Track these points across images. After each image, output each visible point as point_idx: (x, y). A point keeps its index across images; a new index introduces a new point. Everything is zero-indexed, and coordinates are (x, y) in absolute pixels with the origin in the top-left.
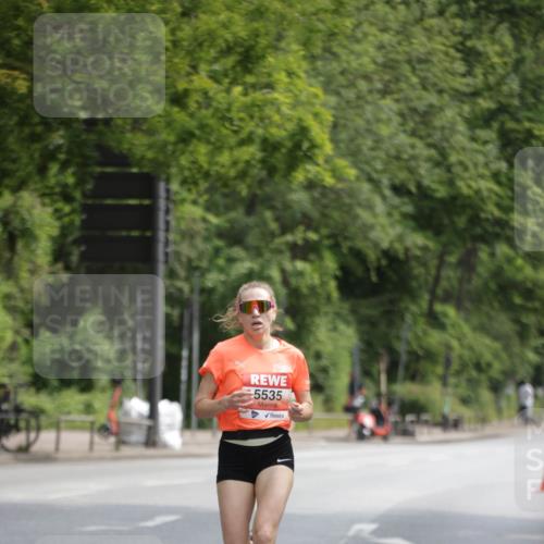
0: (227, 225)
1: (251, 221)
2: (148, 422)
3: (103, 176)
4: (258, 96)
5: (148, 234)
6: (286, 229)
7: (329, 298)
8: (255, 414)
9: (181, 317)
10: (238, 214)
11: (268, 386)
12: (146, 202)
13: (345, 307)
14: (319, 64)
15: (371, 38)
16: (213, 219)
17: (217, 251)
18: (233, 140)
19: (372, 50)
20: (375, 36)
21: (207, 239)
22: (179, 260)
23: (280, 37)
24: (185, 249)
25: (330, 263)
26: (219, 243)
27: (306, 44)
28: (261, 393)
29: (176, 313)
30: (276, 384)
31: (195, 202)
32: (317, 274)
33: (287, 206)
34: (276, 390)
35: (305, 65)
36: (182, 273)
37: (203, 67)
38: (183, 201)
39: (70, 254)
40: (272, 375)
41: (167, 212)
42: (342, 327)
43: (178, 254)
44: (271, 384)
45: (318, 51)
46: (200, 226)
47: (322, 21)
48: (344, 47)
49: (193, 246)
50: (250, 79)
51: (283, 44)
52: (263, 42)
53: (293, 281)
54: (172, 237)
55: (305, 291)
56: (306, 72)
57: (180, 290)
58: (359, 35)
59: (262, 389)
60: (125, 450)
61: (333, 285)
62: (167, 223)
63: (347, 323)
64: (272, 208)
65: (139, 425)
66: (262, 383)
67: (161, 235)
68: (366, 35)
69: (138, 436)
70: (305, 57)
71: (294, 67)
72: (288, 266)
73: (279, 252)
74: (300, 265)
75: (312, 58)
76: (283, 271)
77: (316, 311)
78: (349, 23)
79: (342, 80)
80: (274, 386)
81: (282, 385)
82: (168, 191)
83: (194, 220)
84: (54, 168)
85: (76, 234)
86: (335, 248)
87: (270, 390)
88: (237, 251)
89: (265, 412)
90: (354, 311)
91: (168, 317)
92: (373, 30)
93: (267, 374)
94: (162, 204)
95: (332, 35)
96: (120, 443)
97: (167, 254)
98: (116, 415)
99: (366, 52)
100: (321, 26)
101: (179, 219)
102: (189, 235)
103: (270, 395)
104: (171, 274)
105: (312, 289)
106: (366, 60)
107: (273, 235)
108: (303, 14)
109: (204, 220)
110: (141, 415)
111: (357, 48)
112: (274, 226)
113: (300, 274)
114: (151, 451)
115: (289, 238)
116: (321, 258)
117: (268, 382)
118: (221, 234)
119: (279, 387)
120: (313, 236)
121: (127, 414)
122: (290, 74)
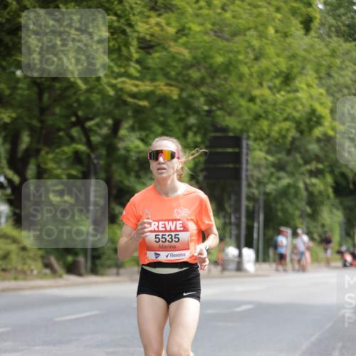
0: (277, 161)
1: (290, 158)
2: (237, 259)
3: (215, 138)
4: (291, 95)
5: (237, 166)
6: (307, 162)
7: (328, 197)
8: (157, 255)
9: (254, 207)
10: (282, 156)
11: (166, 231)
12: (237, 150)
13: (337, 201)
14: (324, 81)
15: (350, 68)
16: (270, 158)
17: (272, 174)
18: (281, 118)
19: (350, 74)
20: (352, 67)
21: (267, 168)
22: (253, 179)
23: (303, 68)
24: (256, 174)
25: (329, 179)
26: (272, 170)
27: (317, 71)
28: (160, 237)
29: (251, 205)
30: (173, 229)
31: (261, 150)
32: (323, 185)
33: (307, 151)
34: (173, 234)
35: (317, 81)
36: (254, 184)
37: (265, 84)
38: (254, 150)
39: (198, 176)
40: (168, 221)
41: (247, 154)
42: (335, 211)
43: (252, 176)
44: (168, 229)
45: (323, 75)
46: (263, 162)
47: (325, 60)
48: (336, 72)
49: (260, 172)
50: (288, 88)
51: (304, 71)
52: (295, 71)
53: (310, 188)
54: (250, 167)
55: (316, 193)
56: (317, 85)
57: (253, 194)
58: (344, 66)
59: (161, 234)
60: (226, 273)
61: (330, 191)
62: (247, 160)
63: (338, 209)
64: (300, 152)
65: (233, 261)
66: (160, 229)
67: (244, 166)
68: (347, 67)
69: (233, 266)
70: (316, 78)
71: (311, 82)
72: (308, 181)
73: (303, 174)
74: (314, 180)
75: (320, 78)
76: (306, 184)
77: (322, 203)
78: (338, 61)
79: (335, 89)
80: (171, 231)
81: (178, 229)
82: (247, 145)
83: (260, 159)
84: (190, 134)
85: (201, 166)
86: (332, 172)
87: (167, 234)
88: (282, 174)
89: (166, 253)
90: (341, 203)
91: (247, 207)
92: (351, 64)
93: (165, 220)
94: (244, 151)
95: (330, 67)
96: (224, 269)
97: (247, 176)
98: (222, 256)
99: (347, 75)
100: (324, 63)
101: (253, 158)
102: (258, 166)
103: (168, 238)
104: (249, 186)
105: (320, 193)
106: (347, 79)
107: (300, 166)
108: (316, 57)
109: (266, 159)
110: (234, 256)
111: (343, 73)
112: (300, 161)
113: (314, 185)
114: (239, 274)
115: (308, 167)
116: (324, 177)
117: (165, 227)
118: (274, 165)
119: (176, 231)
120: (320, 166)
121: (227, 255)
122: (309, 86)
